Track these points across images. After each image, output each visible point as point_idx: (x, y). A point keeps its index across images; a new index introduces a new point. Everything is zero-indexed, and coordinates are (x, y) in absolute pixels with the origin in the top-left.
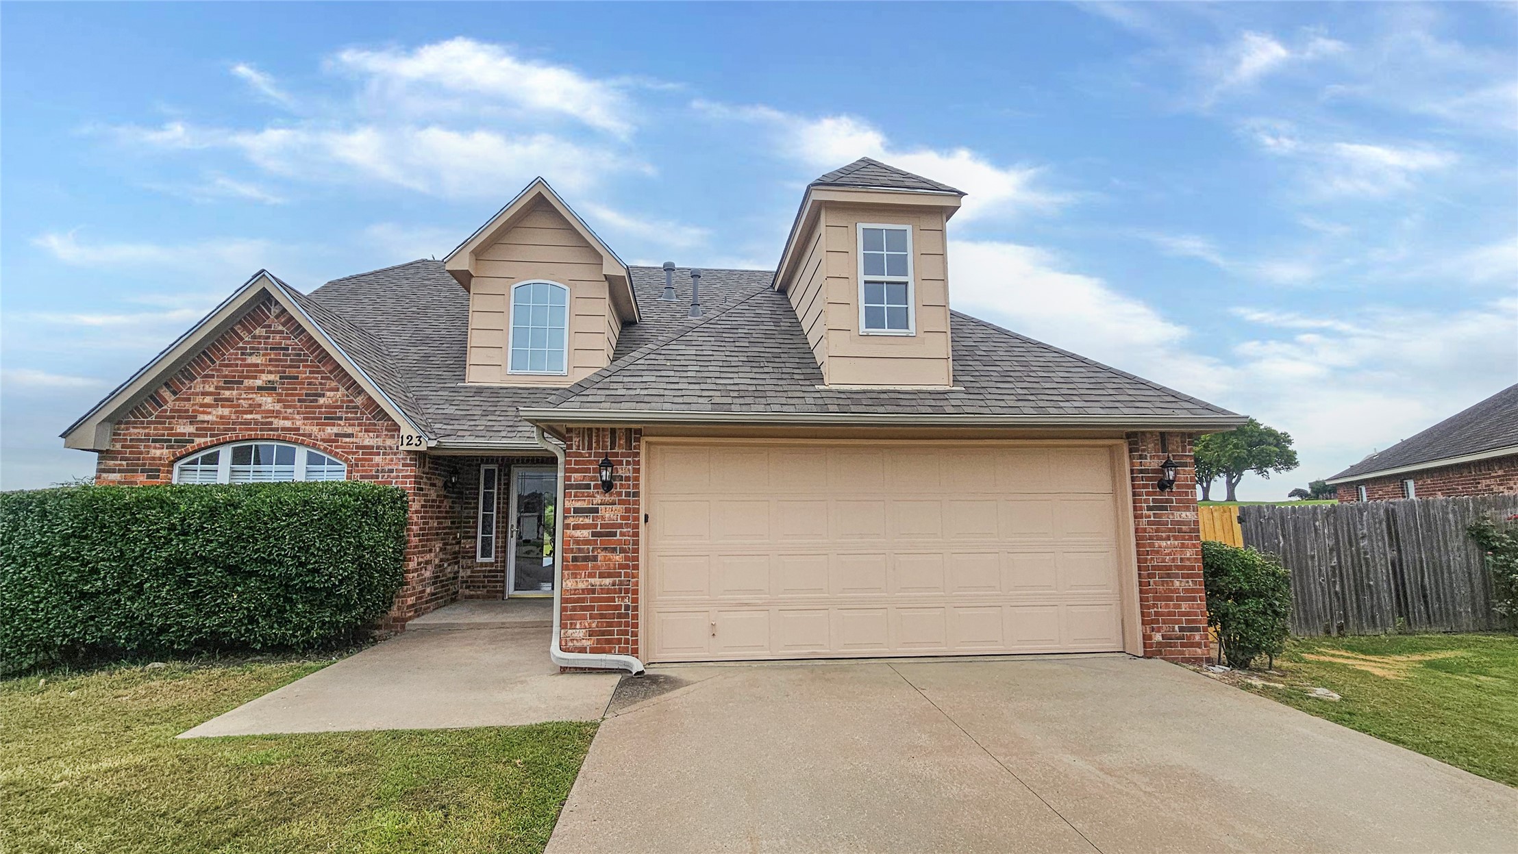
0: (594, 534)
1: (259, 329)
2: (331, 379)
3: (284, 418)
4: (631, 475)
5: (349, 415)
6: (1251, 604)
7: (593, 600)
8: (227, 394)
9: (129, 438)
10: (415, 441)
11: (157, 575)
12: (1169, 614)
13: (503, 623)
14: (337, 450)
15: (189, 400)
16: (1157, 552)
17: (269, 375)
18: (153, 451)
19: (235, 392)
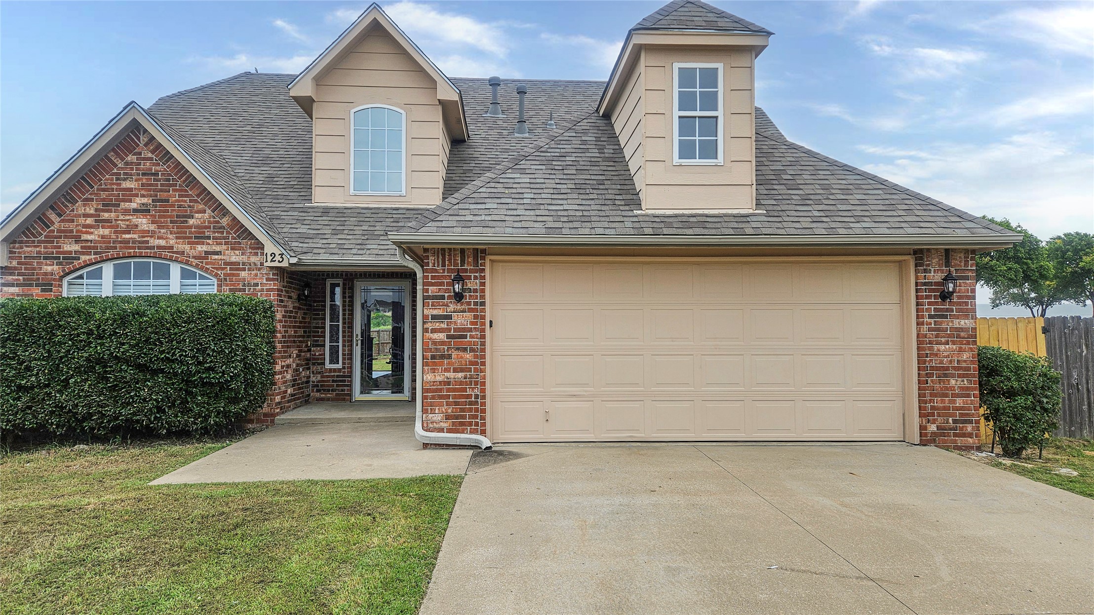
0: (448, 337)
1: (130, 156)
2: (199, 202)
3: (159, 238)
4: (478, 287)
5: (216, 235)
6: (1020, 400)
7: (448, 390)
8: (106, 215)
9: (23, 256)
10: (278, 258)
12: (945, 408)
14: (207, 266)
15: (73, 221)
16: (936, 355)
17: (142, 198)
18: (45, 267)
19: (113, 215)
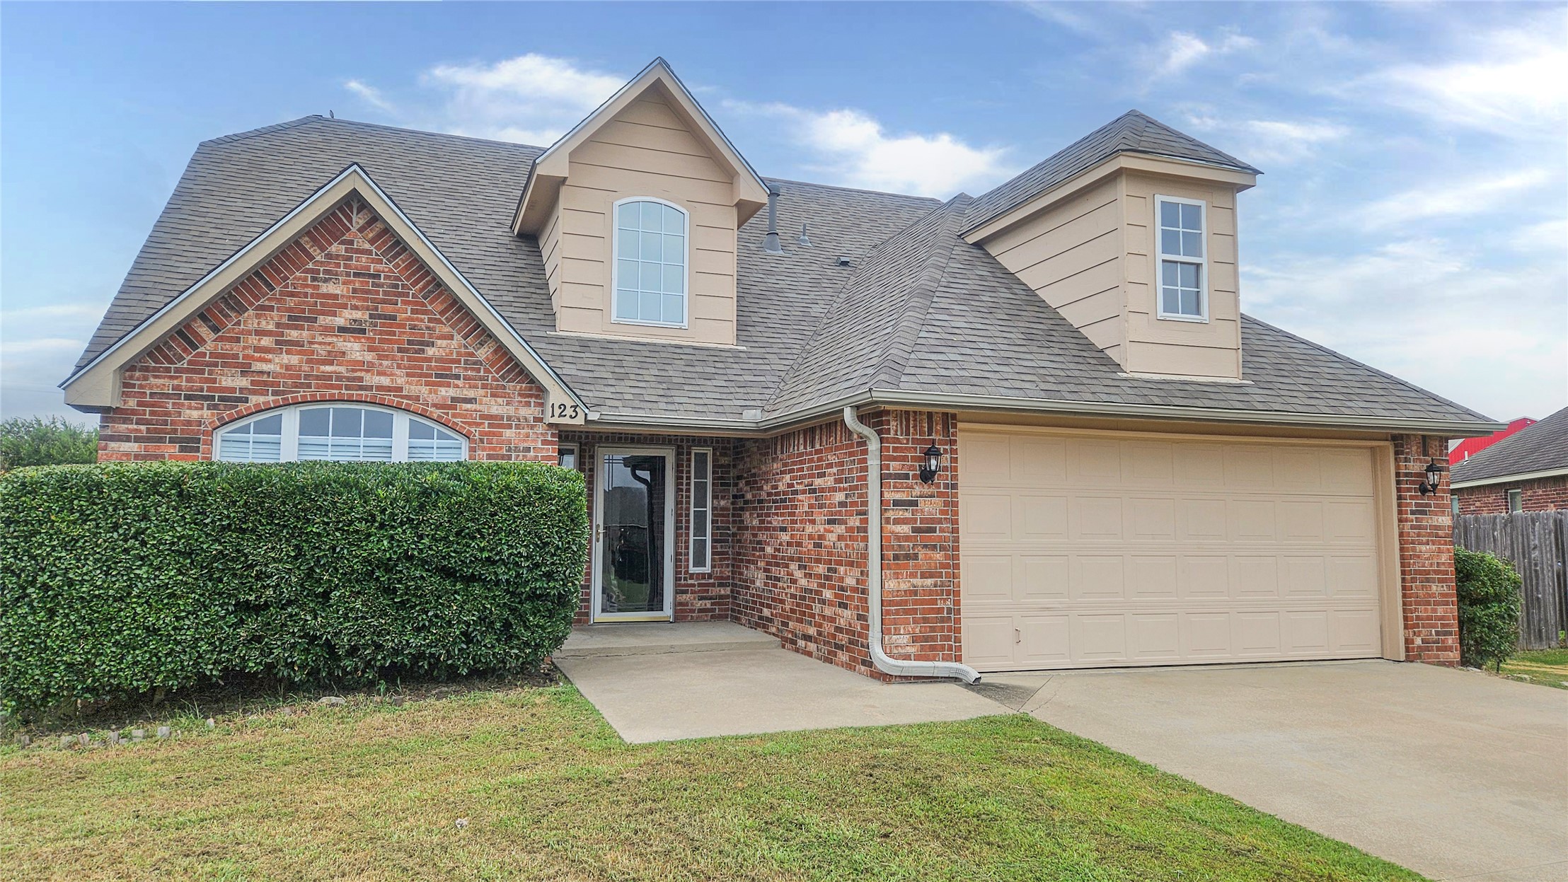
0: (915, 530)
1: (336, 244)
2: (442, 323)
3: (380, 373)
4: (949, 465)
5: (469, 373)
7: (915, 602)
8: (294, 334)
9: (148, 392)
10: (569, 411)
11: (349, 581)
12: (1429, 618)
13: (672, 647)
14: (455, 420)
15: (238, 340)
16: (1419, 557)
17: (354, 312)
18: (188, 411)
19: (305, 333)
